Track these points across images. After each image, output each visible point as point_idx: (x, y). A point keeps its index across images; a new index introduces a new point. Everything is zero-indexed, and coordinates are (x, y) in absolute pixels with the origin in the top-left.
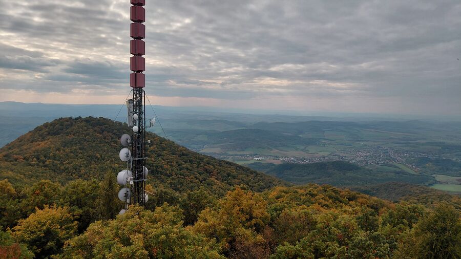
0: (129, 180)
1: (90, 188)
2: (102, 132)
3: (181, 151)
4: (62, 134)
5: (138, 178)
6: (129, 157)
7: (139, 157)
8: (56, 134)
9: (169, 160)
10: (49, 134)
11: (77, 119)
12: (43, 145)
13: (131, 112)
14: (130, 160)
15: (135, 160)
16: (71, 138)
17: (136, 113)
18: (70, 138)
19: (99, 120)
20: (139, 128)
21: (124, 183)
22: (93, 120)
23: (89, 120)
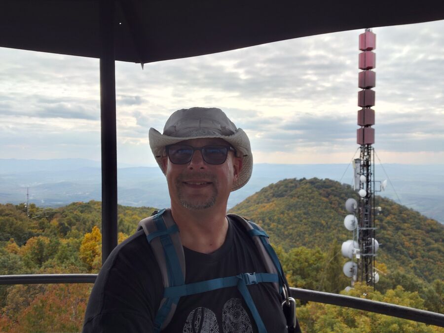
0: (355, 252)
1: (314, 258)
2: (328, 195)
3: (429, 225)
4: (286, 197)
5: (366, 252)
6: (355, 226)
7: (367, 227)
8: (281, 196)
9: (411, 236)
10: (274, 196)
11: (301, 180)
12: (268, 207)
13: (358, 174)
14: (356, 229)
15: (363, 230)
16: (295, 201)
17: (363, 174)
18: (293, 201)
19: (324, 182)
20: (367, 191)
21: (350, 256)
22: (318, 182)
23: (314, 182)
